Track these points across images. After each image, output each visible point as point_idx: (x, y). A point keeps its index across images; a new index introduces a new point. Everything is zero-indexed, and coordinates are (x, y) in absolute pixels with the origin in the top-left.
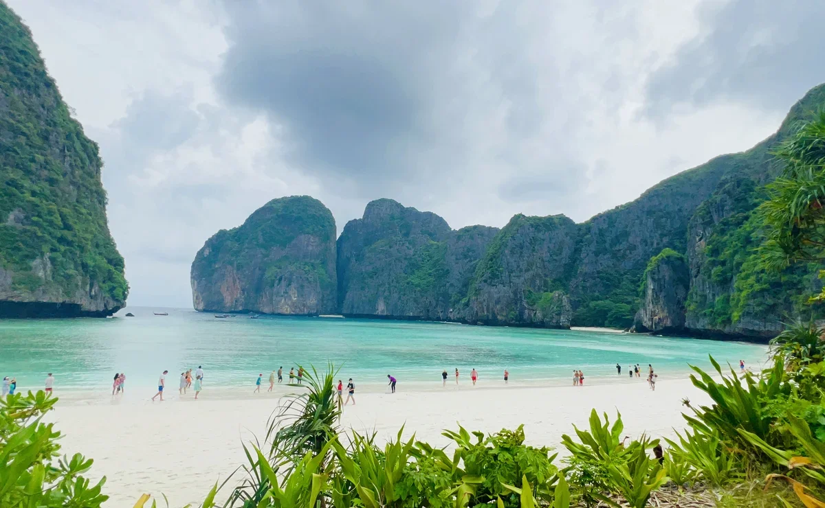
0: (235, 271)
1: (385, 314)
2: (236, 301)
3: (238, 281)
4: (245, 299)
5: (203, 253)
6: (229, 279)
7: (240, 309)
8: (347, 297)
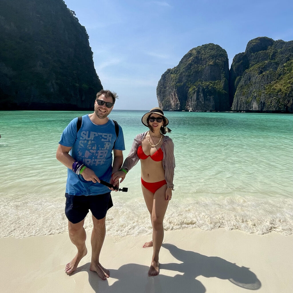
0: (175, 90)
1: (257, 109)
2: (176, 105)
3: (176, 94)
4: (180, 104)
5: (161, 81)
6: (172, 94)
7: (178, 109)
8: (234, 100)
